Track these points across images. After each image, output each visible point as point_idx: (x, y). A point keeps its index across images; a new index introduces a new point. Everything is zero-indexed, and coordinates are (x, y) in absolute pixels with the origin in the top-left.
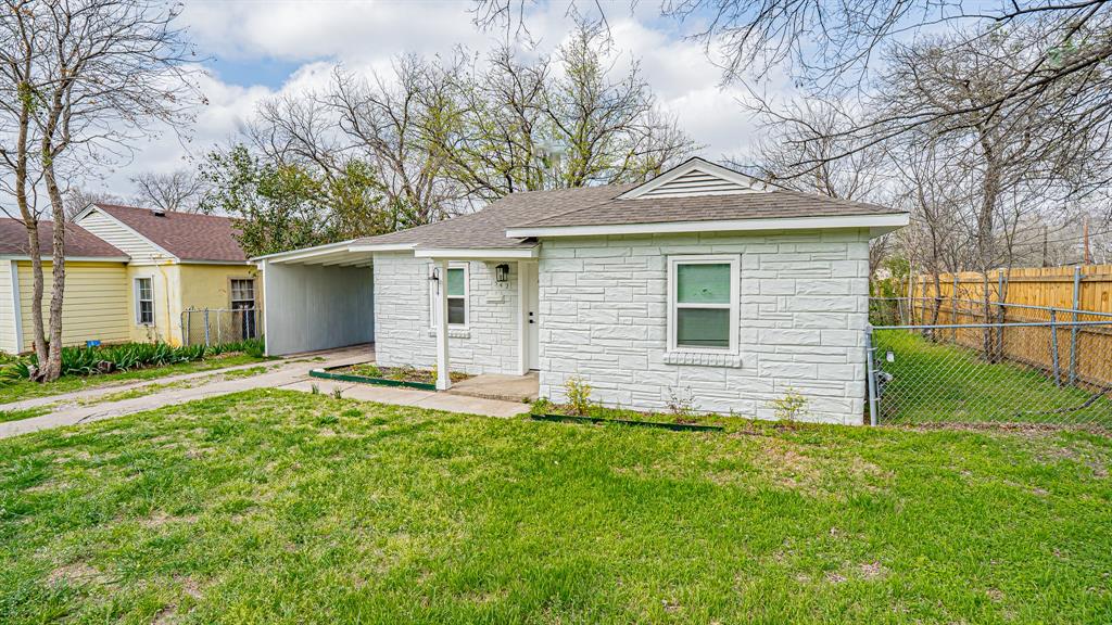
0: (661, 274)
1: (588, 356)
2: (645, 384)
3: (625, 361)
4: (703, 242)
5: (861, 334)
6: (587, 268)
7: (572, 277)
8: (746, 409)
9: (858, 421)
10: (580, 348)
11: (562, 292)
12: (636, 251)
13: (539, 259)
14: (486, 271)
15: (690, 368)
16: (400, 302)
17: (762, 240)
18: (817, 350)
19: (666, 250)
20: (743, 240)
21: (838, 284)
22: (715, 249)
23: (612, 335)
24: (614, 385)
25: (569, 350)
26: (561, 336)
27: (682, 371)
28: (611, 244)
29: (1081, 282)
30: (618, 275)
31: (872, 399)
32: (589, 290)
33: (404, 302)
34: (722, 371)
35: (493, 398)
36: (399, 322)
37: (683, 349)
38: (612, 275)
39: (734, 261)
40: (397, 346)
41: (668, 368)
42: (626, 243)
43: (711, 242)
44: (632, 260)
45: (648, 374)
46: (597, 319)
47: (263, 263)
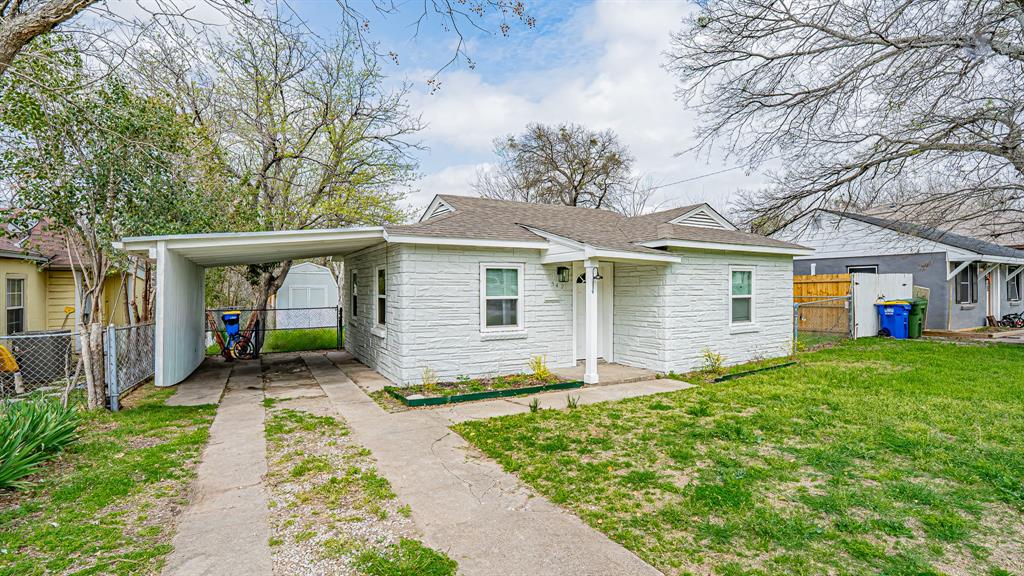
0: (727, 277)
4: (744, 257)
10: (691, 330)
14: (543, 272)
15: (740, 336)
17: (764, 259)
23: (708, 318)
27: (737, 338)
28: (706, 255)
30: (710, 277)
38: (707, 277)
39: (753, 270)
41: (732, 337)
42: (712, 256)
43: (747, 258)
44: (716, 267)
45: (724, 343)
47: (161, 247)
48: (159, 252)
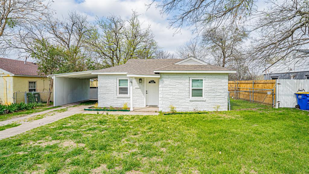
0: (188, 82)
1: (172, 100)
2: (185, 106)
3: (180, 101)
4: (198, 75)
5: (227, 93)
6: (172, 80)
7: (168, 82)
8: (206, 109)
9: (227, 110)
10: (170, 98)
11: (165, 86)
12: (183, 76)
13: (160, 78)
14: (135, 80)
15: (195, 102)
16: (107, 88)
17: (209, 75)
18: (220, 97)
19: (190, 76)
20: (205, 75)
21: (223, 84)
22: (200, 76)
23: (178, 95)
24: (178, 107)
25: (167, 99)
26: (165, 96)
27: (193, 102)
28: (177, 75)
29: (254, 83)
30: (179, 82)
31: (229, 106)
32: (173, 85)
33: (109, 89)
34: (202, 102)
35: (147, 112)
36: (107, 94)
37: (193, 98)
38: (178, 82)
39: (203, 79)
40: (106, 101)
41: (191, 102)
42: (181, 75)
43: (199, 75)
44: (182, 78)
45: (186, 104)
46: (175, 92)
47: (54, 77)
48: (54, 78)
